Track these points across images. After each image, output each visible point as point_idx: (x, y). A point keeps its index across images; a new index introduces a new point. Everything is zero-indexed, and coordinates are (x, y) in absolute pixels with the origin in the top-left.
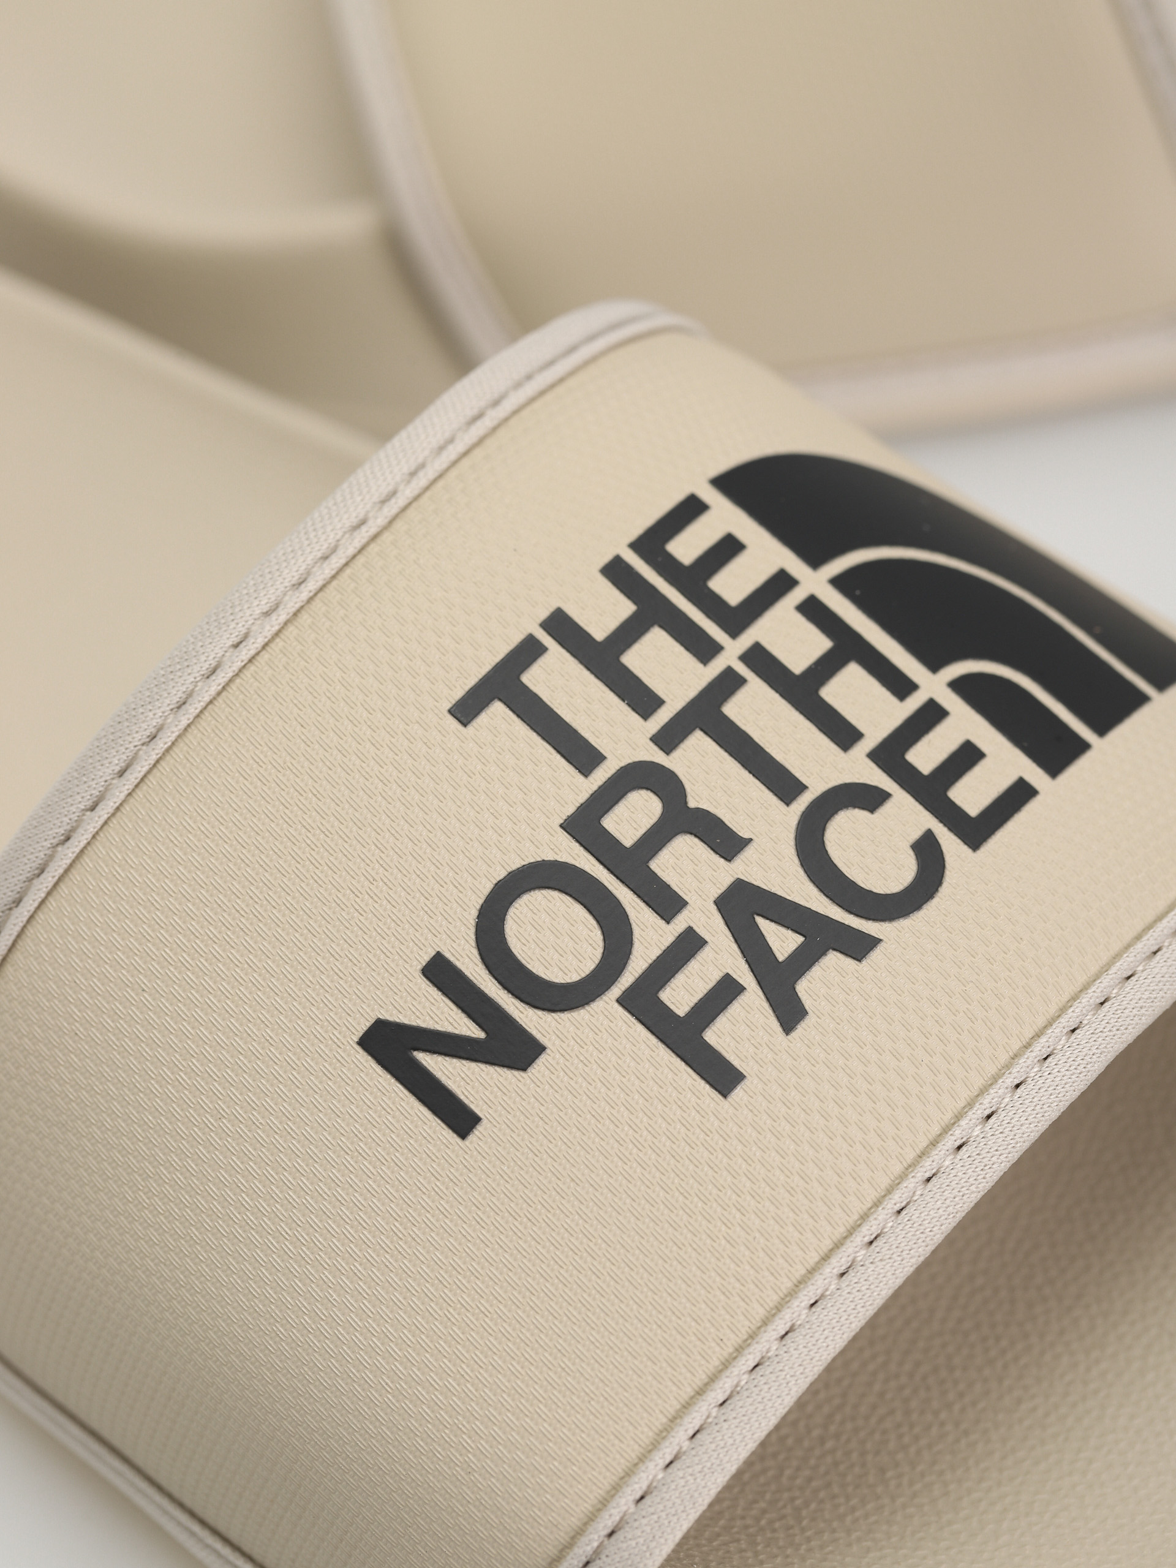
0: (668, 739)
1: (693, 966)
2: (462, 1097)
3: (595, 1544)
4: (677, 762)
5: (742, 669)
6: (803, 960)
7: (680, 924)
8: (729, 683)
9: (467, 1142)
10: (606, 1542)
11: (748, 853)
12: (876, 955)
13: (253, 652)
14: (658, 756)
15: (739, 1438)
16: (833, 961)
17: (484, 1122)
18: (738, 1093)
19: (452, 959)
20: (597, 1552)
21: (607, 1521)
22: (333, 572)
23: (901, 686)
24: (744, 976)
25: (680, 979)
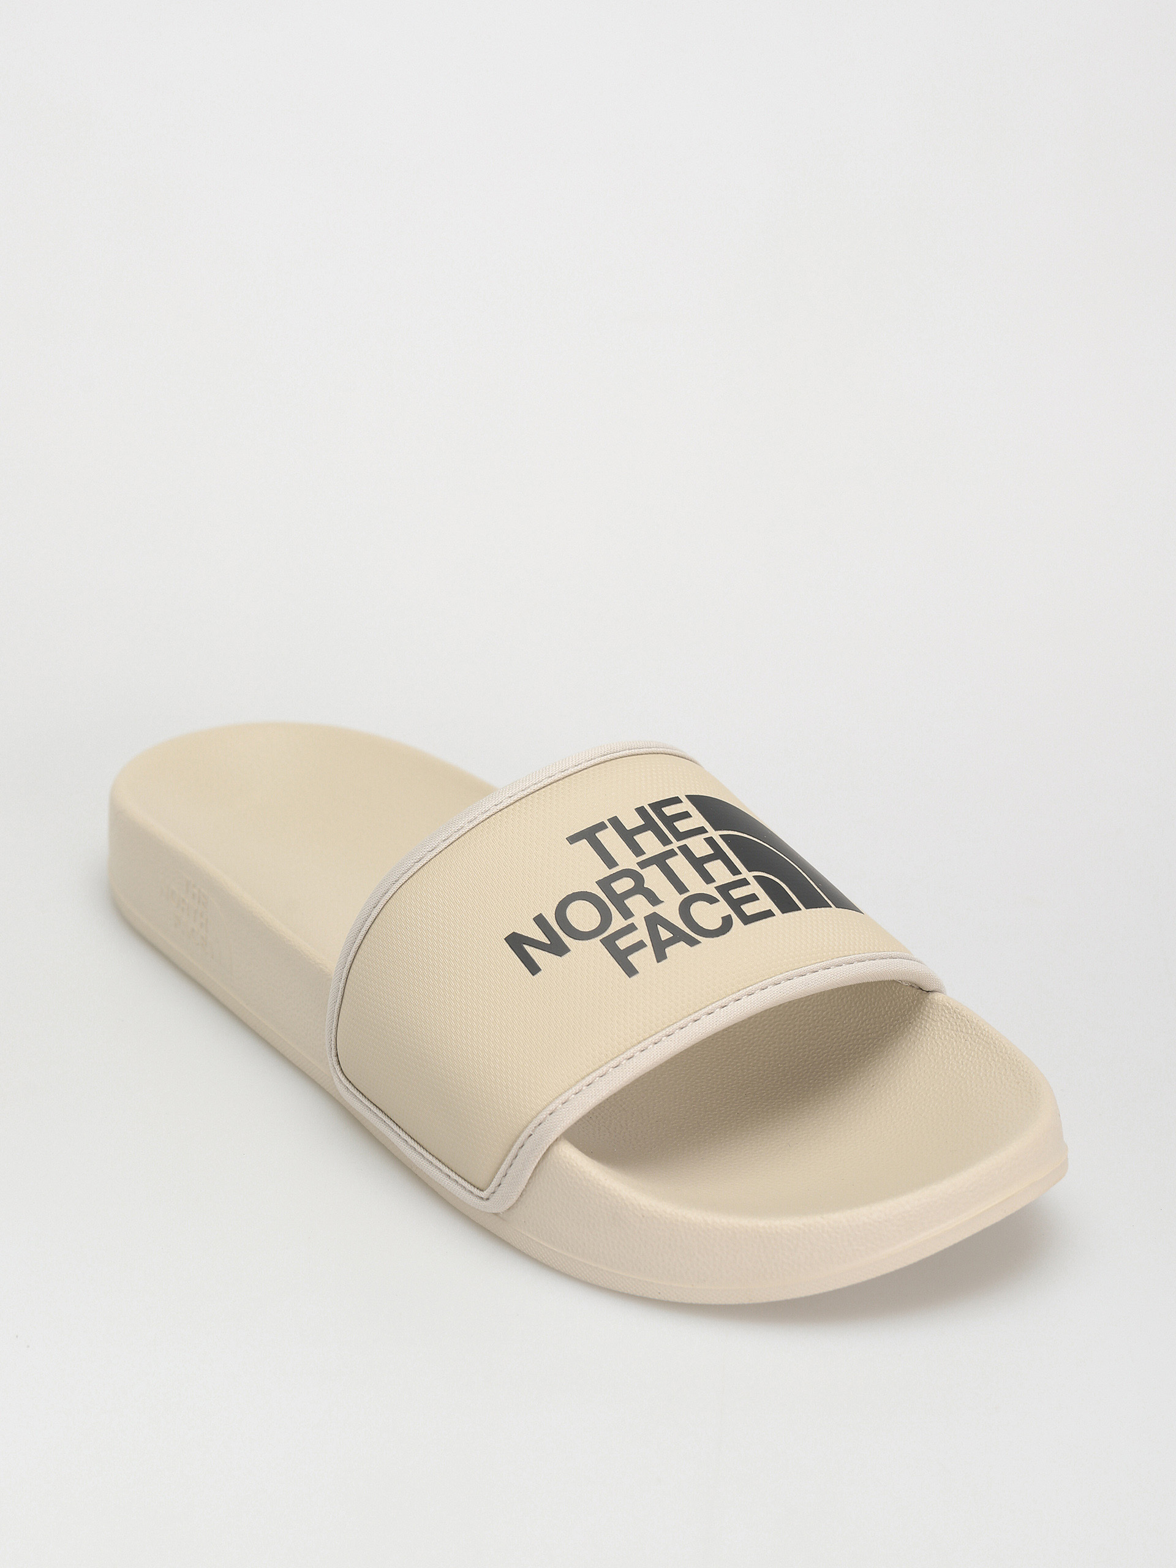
0: (643, 865)
1: (630, 935)
2: (537, 962)
3: (545, 1116)
4: (643, 872)
5: (677, 851)
6: (670, 942)
7: (630, 921)
8: (672, 854)
9: (534, 977)
10: (548, 1116)
11: (661, 905)
12: (697, 947)
13: (502, 807)
14: (638, 869)
15: (604, 1088)
16: (682, 945)
17: (542, 971)
18: (635, 977)
19: (545, 917)
20: (545, 1119)
21: (551, 1108)
22: (538, 788)
23: (735, 871)
24: (648, 941)
25: (624, 938)
